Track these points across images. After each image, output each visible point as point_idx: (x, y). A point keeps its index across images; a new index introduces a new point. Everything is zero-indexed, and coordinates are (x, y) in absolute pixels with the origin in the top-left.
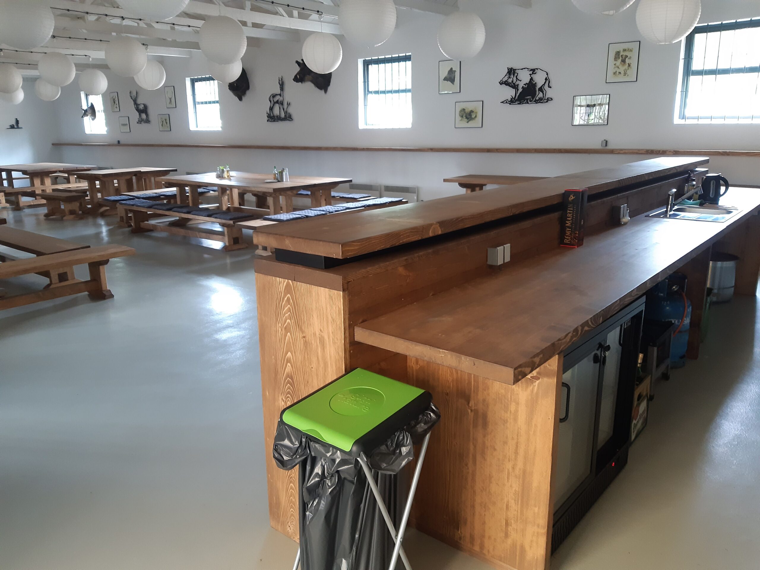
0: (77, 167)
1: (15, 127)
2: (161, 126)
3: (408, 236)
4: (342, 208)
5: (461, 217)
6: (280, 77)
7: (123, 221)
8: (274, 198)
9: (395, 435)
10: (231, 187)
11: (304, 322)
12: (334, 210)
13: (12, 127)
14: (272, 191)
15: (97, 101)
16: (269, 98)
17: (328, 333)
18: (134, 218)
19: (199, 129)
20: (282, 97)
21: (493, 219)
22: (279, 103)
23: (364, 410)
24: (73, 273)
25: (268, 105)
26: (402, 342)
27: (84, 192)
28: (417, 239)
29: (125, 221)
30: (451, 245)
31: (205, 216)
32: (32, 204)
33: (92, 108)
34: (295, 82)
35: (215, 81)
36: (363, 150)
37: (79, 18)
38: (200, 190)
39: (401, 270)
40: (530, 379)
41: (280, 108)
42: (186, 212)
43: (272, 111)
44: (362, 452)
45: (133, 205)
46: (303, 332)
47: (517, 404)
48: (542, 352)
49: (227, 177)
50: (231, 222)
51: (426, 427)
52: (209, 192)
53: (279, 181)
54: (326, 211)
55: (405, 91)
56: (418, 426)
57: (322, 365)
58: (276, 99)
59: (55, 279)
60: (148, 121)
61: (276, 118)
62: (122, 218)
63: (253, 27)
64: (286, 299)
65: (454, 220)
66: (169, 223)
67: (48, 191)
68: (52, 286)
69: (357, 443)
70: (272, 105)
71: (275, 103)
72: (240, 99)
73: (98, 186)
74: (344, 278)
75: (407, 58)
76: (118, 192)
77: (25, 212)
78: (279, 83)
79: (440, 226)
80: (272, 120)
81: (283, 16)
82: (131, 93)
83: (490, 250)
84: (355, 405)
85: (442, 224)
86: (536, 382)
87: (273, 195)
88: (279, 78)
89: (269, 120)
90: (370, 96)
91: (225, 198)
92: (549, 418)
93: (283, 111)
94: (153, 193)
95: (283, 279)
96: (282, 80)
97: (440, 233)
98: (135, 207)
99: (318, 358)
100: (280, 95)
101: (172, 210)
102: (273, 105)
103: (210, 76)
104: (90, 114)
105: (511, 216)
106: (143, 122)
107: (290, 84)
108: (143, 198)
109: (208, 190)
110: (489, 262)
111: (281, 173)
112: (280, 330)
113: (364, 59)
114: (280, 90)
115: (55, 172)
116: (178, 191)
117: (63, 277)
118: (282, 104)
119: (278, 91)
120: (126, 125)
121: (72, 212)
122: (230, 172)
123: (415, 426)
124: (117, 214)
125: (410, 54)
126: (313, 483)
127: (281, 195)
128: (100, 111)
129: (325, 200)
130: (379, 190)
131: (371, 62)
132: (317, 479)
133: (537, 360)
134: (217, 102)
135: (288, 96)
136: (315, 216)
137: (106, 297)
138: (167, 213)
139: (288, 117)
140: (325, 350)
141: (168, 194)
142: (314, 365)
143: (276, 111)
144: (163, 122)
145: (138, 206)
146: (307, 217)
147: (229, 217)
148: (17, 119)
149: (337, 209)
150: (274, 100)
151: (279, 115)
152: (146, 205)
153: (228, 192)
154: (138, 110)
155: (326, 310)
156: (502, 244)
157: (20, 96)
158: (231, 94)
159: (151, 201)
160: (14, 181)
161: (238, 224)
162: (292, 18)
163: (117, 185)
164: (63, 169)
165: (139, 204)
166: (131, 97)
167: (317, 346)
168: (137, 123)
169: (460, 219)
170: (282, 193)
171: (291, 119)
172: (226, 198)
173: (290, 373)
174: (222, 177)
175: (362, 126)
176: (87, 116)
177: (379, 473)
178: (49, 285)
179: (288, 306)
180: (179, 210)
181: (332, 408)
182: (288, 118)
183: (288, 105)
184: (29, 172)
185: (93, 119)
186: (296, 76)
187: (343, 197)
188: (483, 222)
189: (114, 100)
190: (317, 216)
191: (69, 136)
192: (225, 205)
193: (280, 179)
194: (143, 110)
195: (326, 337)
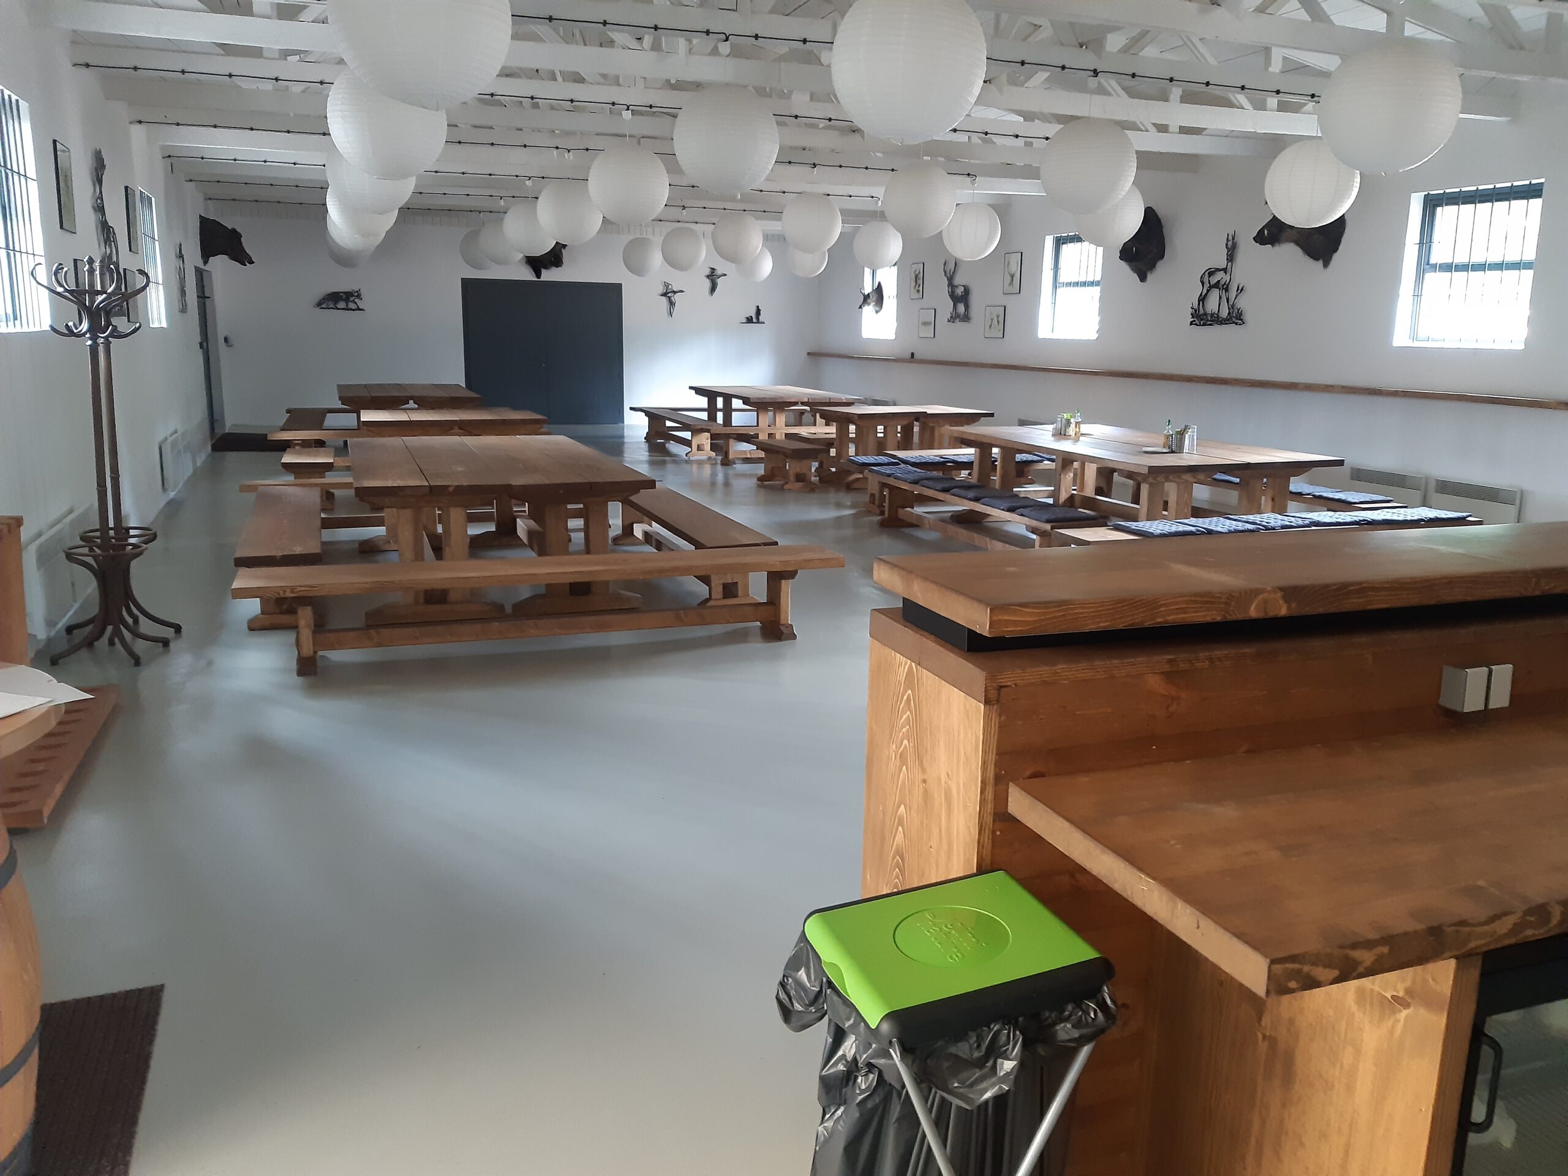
0: (830, 399)
1: (754, 320)
2: (988, 327)
3: (1184, 610)
4: (1300, 522)
5: (1361, 583)
6: (1231, 233)
7: (874, 504)
8: (1151, 485)
9: (989, 1027)
10: (1084, 459)
11: (926, 751)
12: (1280, 523)
13: (749, 320)
14: (1145, 471)
15: (888, 278)
16: (1202, 277)
17: (958, 783)
18: (890, 500)
19: (1055, 336)
20: (1228, 274)
21: (1469, 598)
22: (1221, 286)
23: (951, 957)
24: (746, 586)
25: (1198, 290)
26: (1081, 837)
27: (829, 443)
28: (1209, 619)
29: (877, 502)
30: (1318, 645)
31: (1003, 510)
32: (749, 457)
33: (879, 290)
34: (1258, 244)
35: (1084, 243)
36: (1395, 394)
37: (854, 131)
38: (1019, 457)
39: (1154, 682)
40: (1391, 1002)
41: (1220, 298)
42: (972, 498)
43: (1203, 303)
44: (895, 1039)
45: (889, 475)
46: (924, 771)
47: (1358, 1052)
48: (1388, 940)
49: (1074, 435)
50: (1048, 527)
51: (1076, 1034)
52: (1041, 461)
53: (1173, 452)
54: (1259, 525)
55: (1517, 266)
56: (1058, 1028)
57: (945, 847)
58: (1214, 280)
59: (718, 591)
60: (966, 318)
61: (1209, 318)
62: (873, 495)
63: (1180, 132)
64: (905, 698)
65: (1334, 587)
66: (952, 515)
67: (778, 437)
68: (711, 603)
69: (891, 1016)
70: (1205, 291)
71: (1211, 287)
72: (1143, 278)
73: (852, 436)
74: (991, 677)
75: (1532, 192)
76: (881, 447)
77: (735, 468)
78: (1227, 245)
79: (1284, 597)
80: (1200, 323)
81: (1243, 108)
82: (947, 264)
83: (1448, 671)
84: (939, 943)
85: (1290, 593)
86: (1400, 1011)
87: (1151, 480)
88: (1228, 235)
89: (1194, 321)
90: (1429, 276)
91: (1067, 476)
92: (1421, 1110)
93: (1226, 303)
94: (935, 456)
95: (906, 657)
96: (1233, 239)
97: (1284, 611)
98: (892, 479)
99: (940, 830)
100: (1225, 270)
101: (951, 491)
102: (1208, 291)
103: (1077, 233)
104: (874, 302)
105: (1538, 596)
106: (958, 320)
107: (1248, 248)
108: (914, 464)
109: (1040, 458)
110: (1445, 701)
111: (1181, 434)
112: (894, 756)
113: (1427, 193)
114: (1227, 259)
115: (795, 404)
116: (978, 454)
117: (730, 590)
118: (1227, 290)
119: (1223, 263)
120: (931, 323)
121: (800, 478)
122: (1082, 426)
123: (1055, 1024)
124: (867, 489)
125: (1542, 180)
126: (833, 1073)
127: (1167, 480)
128: (891, 297)
129: (1273, 499)
130: (1423, 487)
131: (1442, 199)
132: (841, 1067)
133: (1367, 957)
134: (1097, 284)
135: (1240, 274)
136: (1230, 532)
137: (783, 637)
138: (941, 496)
139: (1236, 318)
140: (951, 818)
141: (961, 460)
142: (934, 843)
143: (1212, 304)
144: (992, 320)
145: (897, 478)
146: (1210, 532)
147: (1046, 517)
148: (758, 307)
149: (1288, 523)
150: (1211, 282)
151: (1216, 312)
152: (911, 477)
153: (1076, 465)
154: (952, 296)
155: (959, 735)
156: (1488, 662)
157: (767, 266)
158: (1124, 267)
159: (923, 471)
160: (733, 413)
161: (1058, 532)
162: (1265, 110)
163: (882, 435)
164: (807, 400)
165: (899, 475)
166: (945, 272)
167: (941, 804)
168: (949, 321)
169: (1351, 588)
170: (1171, 478)
171: (1240, 321)
172: (1070, 476)
173: (901, 846)
174: (1065, 435)
175: (1401, 338)
176: (869, 304)
177: (938, 1095)
178: (707, 600)
179: (907, 714)
180: (963, 492)
181: (896, 937)
182: (1234, 319)
183: (1239, 291)
184: (752, 401)
185: (877, 312)
186: (1261, 232)
187: (1320, 497)
188: (1433, 602)
189: (916, 277)
190: (1233, 532)
191: (836, 341)
192: (1066, 491)
193: (1175, 446)
194: (961, 298)
195: (954, 791)
